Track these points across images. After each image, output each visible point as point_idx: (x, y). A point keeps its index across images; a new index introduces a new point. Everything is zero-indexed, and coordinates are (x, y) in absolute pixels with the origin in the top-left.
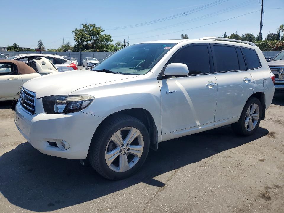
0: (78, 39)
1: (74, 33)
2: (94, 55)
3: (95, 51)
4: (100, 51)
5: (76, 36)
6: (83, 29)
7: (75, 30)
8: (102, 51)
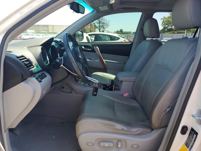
0: (165, 24)
1: (162, 20)
2: (172, 36)
3: (174, 33)
4: (178, 33)
5: (163, 22)
6: (170, 17)
7: (163, 18)
8: (180, 33)
